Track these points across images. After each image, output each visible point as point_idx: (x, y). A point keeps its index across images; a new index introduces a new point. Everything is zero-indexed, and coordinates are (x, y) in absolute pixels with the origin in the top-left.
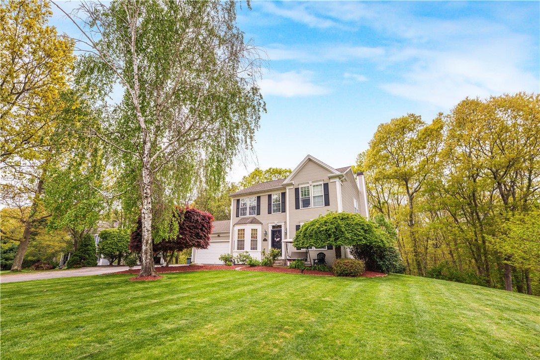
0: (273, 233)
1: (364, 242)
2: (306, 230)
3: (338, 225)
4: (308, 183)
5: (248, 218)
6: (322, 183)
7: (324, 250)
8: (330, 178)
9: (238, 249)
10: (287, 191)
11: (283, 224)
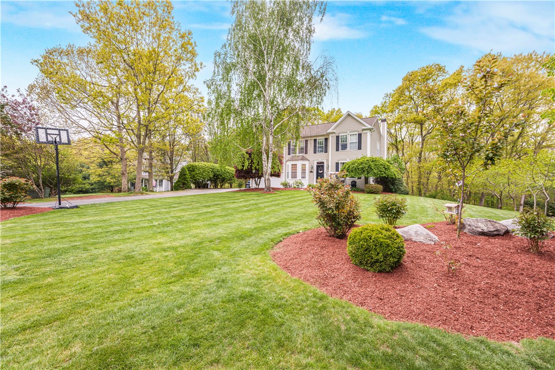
0: (318, 167)
1: (384, 175)
2: (349, 167)
3: (370, 165)
4: (347, 132)
5: (299, 156)
6: (357, 133)
7: (356, 179)
8: (363, 130)
9: (292, 178)
10: (330, 137)
11: (325, 161)
